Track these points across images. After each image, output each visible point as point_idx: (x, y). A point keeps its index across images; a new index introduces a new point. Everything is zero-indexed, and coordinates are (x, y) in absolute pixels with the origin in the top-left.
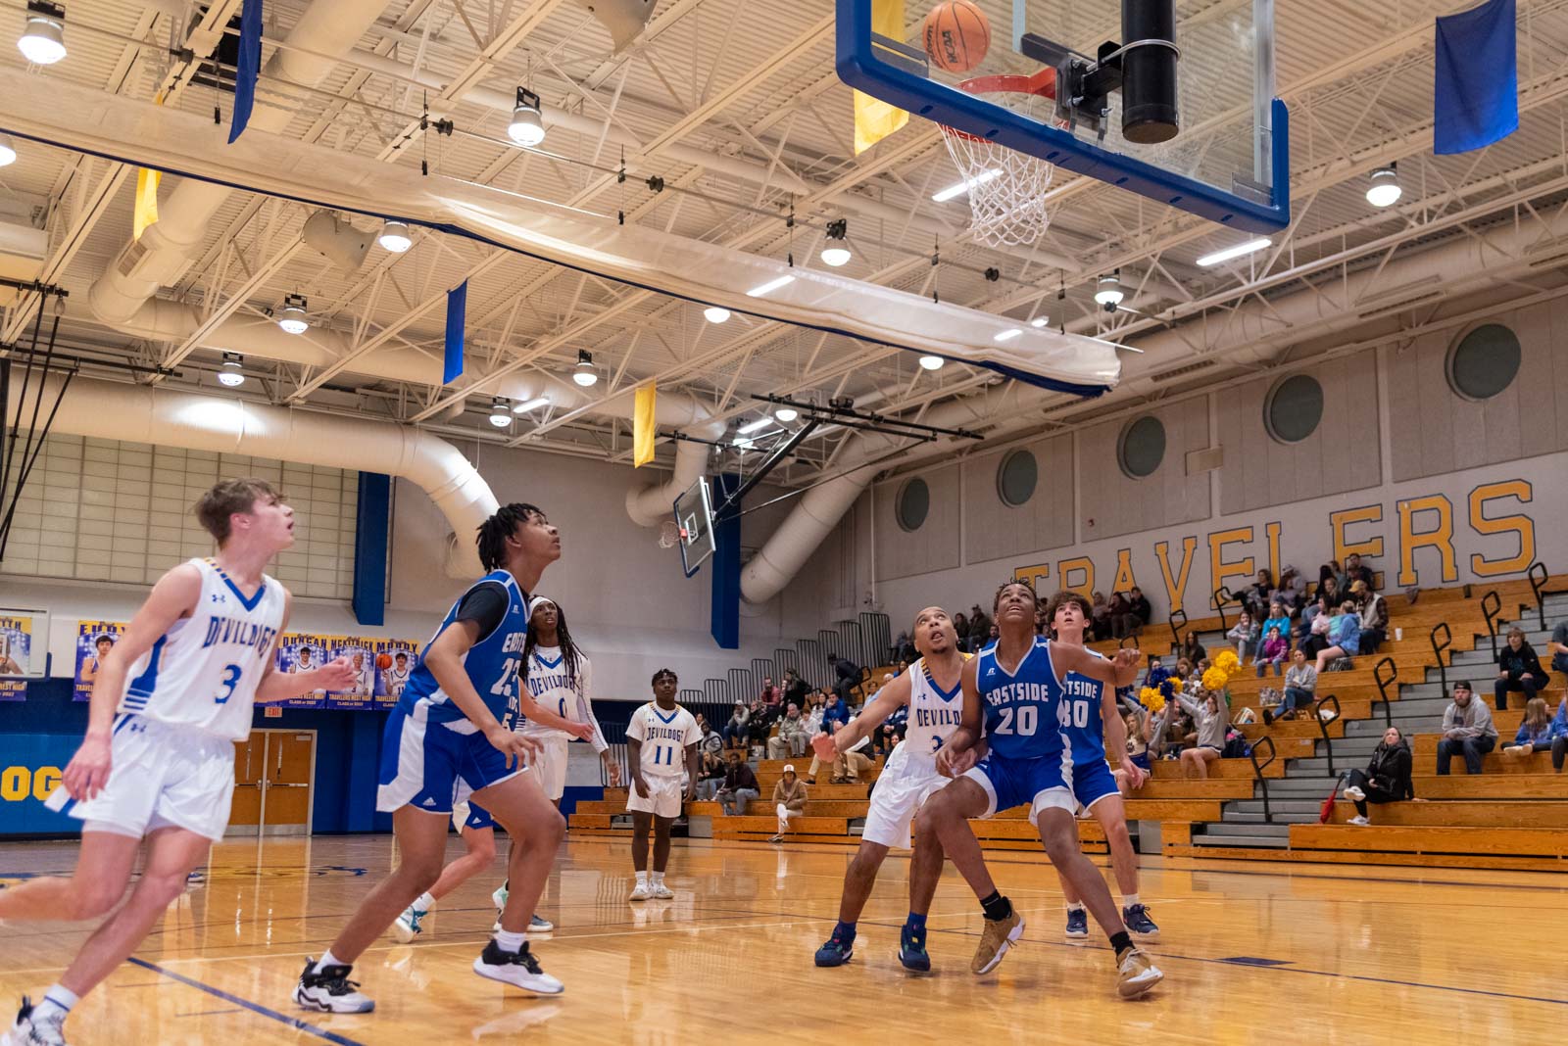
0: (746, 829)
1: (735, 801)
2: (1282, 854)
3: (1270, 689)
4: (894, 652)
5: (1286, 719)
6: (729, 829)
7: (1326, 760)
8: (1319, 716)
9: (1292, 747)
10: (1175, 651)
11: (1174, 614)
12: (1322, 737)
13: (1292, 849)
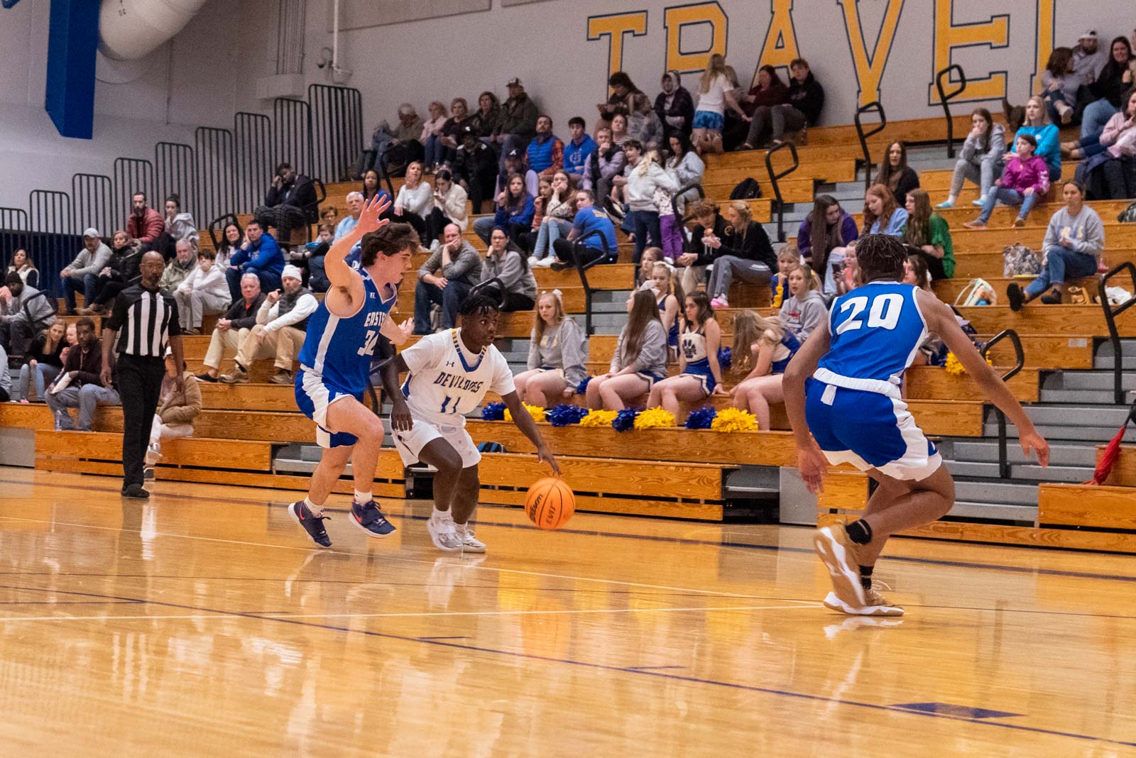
0: (94, 456)
1: (77, 405)
2: (1024, 534)
3: (1022, 248)
4: (369, 156)
5: (1046, 301)
6: (64, 454)
7: (1112, 375)
8: (1104, 298)
9: (1054, 349)
10: (862, 175)
11: (863, 110)
12: (1107, 334)
13: (1043, 526)
